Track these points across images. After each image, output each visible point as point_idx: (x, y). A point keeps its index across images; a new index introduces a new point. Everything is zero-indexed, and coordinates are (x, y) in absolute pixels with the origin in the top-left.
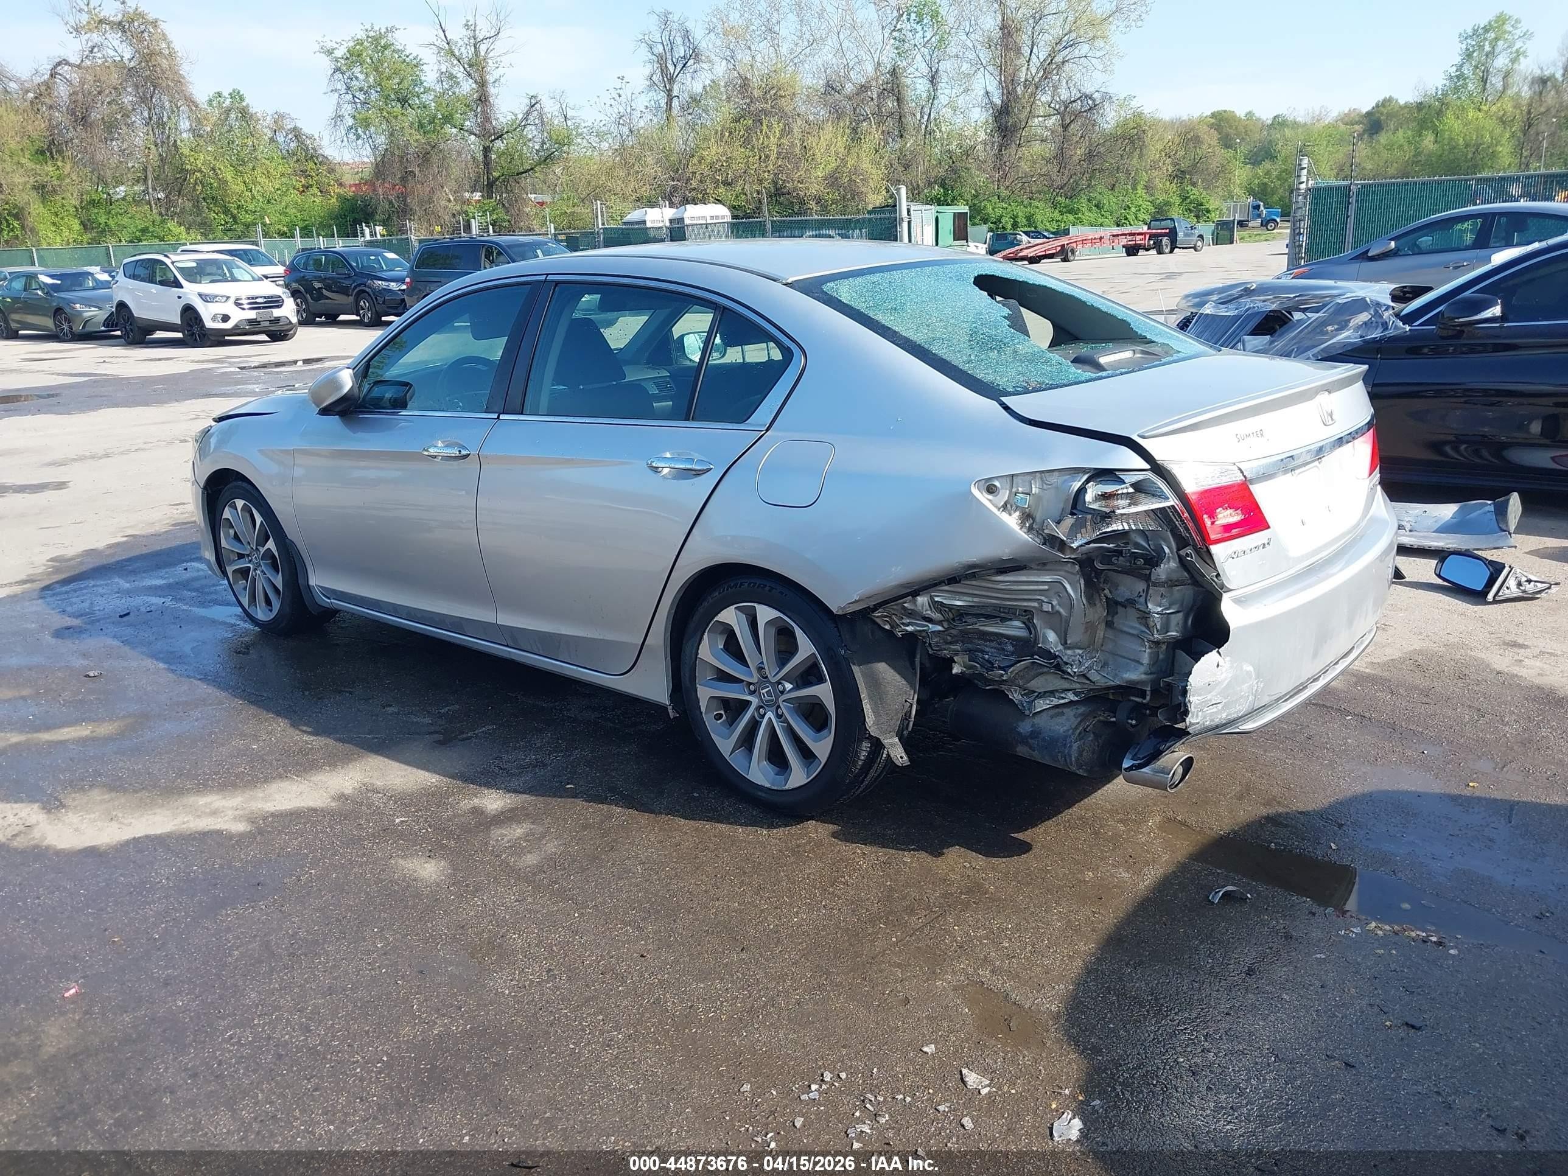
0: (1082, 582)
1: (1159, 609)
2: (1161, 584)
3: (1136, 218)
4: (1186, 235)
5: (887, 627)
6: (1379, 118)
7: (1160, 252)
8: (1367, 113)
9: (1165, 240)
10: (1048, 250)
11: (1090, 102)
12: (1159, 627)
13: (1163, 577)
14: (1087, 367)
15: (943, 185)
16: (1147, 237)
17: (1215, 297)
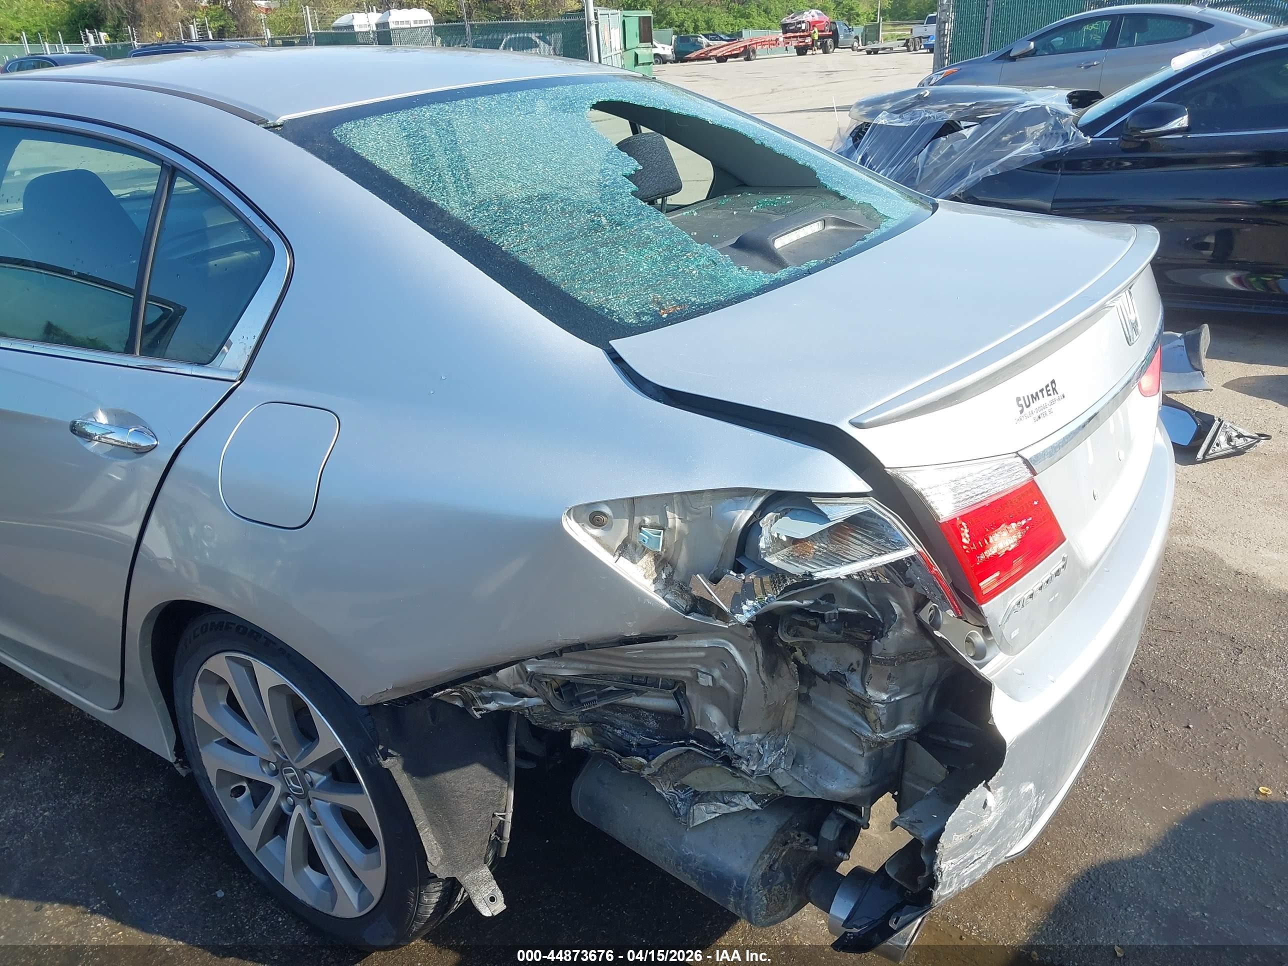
0: (759, 649)
1: (885, 697)
2: (890, 662)
5: (459, 703)
9: (830, 41)
10: (733, 50)
12: (883, 722)
13: (892, 651)
14: (757, 260)
17: (888, 106)
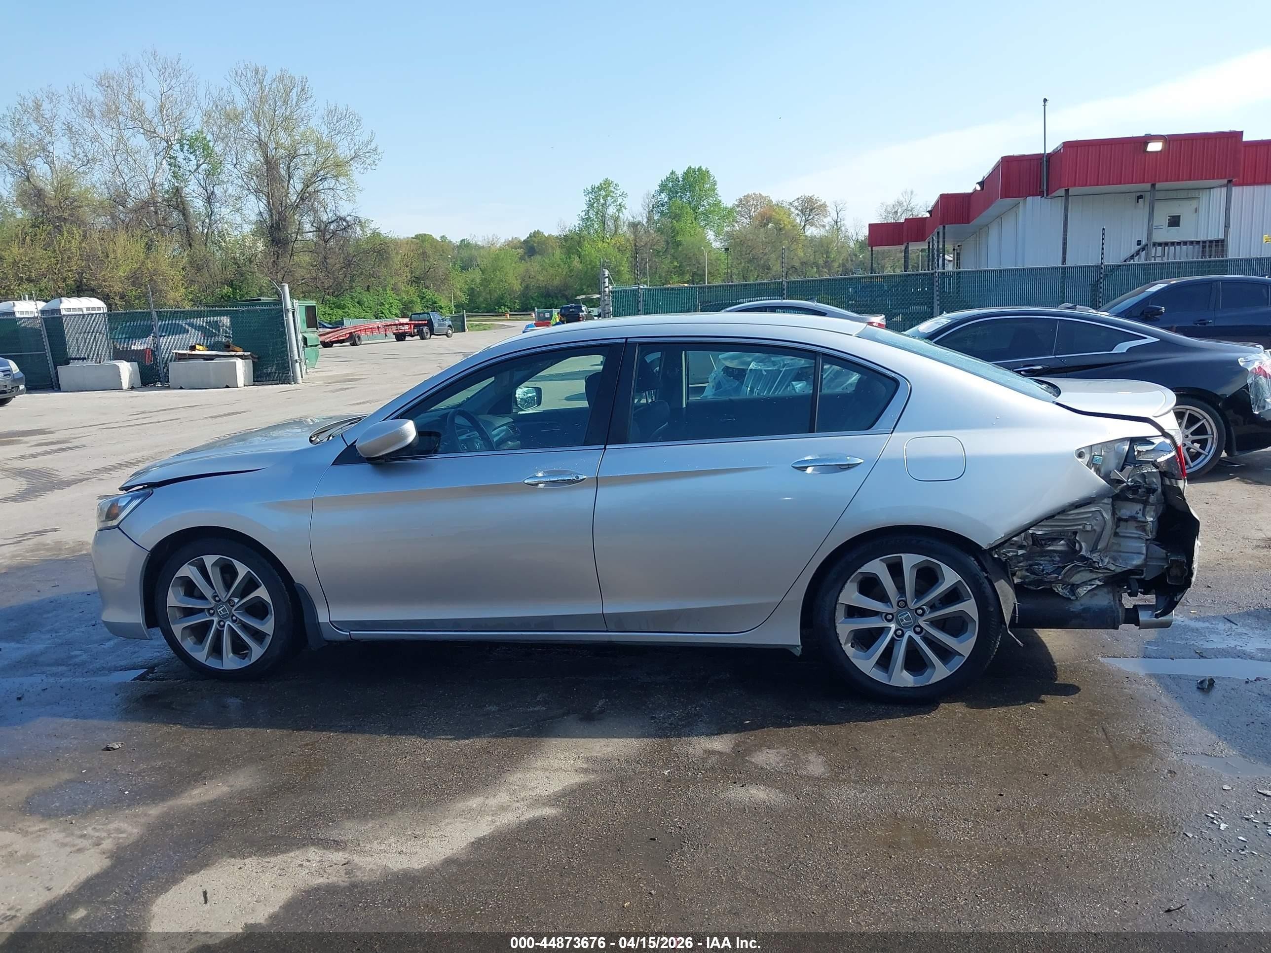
0: (1111, 509)
1: (1152, 519)
3: (390, 312)
4: (440, 325)
5: (996, 556)
6: (533, 245)
7: (423, 338)
8: (524, 241)
9: (425, 329)
10: (340, 336)
11: (344, 223)
12: (1151, 530)
13: (1155, 499)
15: (231, 284)
16: (412, 326)
